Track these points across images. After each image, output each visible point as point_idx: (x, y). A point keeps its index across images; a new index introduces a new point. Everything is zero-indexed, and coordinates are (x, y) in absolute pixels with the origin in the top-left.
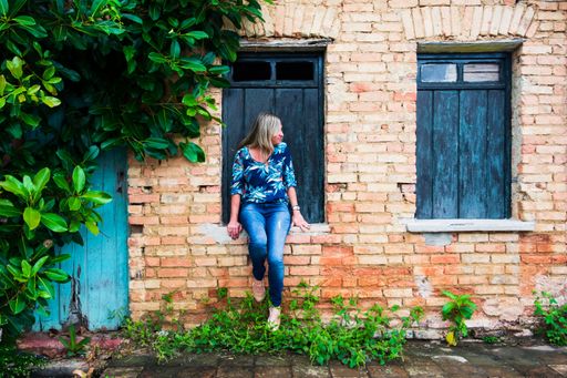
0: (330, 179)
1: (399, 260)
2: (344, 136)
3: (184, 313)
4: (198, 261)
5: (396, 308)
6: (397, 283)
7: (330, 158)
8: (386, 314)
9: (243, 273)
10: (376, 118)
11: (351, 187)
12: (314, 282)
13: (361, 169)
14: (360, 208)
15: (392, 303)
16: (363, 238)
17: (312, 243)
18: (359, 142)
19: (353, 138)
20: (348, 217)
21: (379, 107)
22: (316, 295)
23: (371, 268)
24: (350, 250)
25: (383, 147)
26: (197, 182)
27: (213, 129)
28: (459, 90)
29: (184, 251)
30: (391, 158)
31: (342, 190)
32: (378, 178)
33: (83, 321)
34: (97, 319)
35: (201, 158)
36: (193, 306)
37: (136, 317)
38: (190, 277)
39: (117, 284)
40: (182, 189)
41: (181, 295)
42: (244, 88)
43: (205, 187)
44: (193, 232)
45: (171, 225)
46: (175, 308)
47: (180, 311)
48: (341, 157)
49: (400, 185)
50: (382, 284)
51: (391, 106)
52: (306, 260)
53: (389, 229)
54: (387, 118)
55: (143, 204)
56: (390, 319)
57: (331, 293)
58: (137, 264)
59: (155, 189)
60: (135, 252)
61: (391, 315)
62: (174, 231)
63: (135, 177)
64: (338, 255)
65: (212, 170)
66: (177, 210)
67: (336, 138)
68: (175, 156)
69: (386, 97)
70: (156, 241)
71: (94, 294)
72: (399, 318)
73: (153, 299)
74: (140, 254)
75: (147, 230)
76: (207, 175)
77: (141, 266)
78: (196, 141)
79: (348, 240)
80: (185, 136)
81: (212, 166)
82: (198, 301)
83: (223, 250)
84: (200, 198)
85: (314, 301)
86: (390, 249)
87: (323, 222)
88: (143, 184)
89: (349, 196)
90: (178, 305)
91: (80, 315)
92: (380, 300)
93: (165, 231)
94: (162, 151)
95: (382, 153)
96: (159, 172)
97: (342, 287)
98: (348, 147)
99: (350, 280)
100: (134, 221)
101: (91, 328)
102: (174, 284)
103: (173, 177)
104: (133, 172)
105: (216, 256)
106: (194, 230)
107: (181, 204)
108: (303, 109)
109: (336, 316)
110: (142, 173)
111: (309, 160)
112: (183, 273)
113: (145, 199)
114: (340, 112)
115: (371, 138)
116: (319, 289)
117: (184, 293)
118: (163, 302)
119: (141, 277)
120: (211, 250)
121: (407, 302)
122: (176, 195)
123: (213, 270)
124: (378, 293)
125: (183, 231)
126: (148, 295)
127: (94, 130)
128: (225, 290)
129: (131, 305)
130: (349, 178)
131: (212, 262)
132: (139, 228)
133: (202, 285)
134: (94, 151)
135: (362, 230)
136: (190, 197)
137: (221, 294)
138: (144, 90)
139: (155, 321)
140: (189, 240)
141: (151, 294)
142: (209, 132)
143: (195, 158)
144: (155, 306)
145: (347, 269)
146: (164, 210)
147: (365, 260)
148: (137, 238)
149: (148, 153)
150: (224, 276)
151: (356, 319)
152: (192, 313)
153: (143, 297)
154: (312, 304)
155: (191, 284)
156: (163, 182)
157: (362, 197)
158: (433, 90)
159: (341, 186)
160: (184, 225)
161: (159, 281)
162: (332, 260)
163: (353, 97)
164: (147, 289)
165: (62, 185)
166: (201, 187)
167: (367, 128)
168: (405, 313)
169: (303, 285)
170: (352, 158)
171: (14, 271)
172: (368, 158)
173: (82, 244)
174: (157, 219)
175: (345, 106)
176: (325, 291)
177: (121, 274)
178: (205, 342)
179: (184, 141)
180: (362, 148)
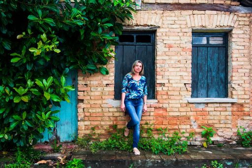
0: (158, 82)
1: (185, 114)
2: (163, 65)
3: (100, 135)
4: (105, 114)
5: (184, 133)
6: (184, 123)
7: (158, 73)
8: (180, 135)
9: (123, 119)
10: (176, 58)
11: (166, 85)
12: (152, 122)
13: (170, 78)
14: (170, 93)
15: (182, 131)
16: (170, 105)
17: (151, 107)
18: (169, 67)
19: (167, 66)
20: (165, 97)
21: (177, 54)
22: (152, 127)
23: (174, 117)
24: (165, 110)
25: (178, 69)
26: (105, 82)
27: (112, 62)
28: (208, 47)
29: (100, 110)
30: (182, 74)
31: (162, 86)
32: (177, 81)
33: (58, 138)
34: (63, 137)
35: (107, 73)
36: (103, 132)
37: (80, 136)
38: (102, 120)
39: (72, 123)
40: (100, 85)
41: (98, 128)
42: (123, 45)
43: (108, 84)
44: (103, 102)
45: (95, 100)
46: (96, 133)
47: (98, 134)
48: (162, 73)
49: (185, 84)
50: (178, 123)
51: (182, 53)
52: (148, 114)
53: (181, 101)
54: (180, 58)
55: (84, 91)
56: (181, 137)
57: (158, 127)
58: (81, 115)
59: (89, 85)
60: (80, 110)
61: (181, 136)
62: (96, 102)
63: (80, 80)
64: (161, 112)
65: (111, 78)
66: (97, 93)
67: (160, 65)
68: (97, 72)
69: (180, 49)
70: (89, 106)
71: (62, 127)
72: (184, 137)
73: (87, 129)
74: (82, 111)
75: (85, 102)
76: (109, 80)
77: (82, 116)
78: (105, 66)
79: (165, 106)
80: (101, 64)
81: (111, 76)
82: (105, 130)
83: (115, 110)
84: (106, 89)
85: (151, 130)
86: (182, 109)
87: (154, 99)
88: (84, 83)
89: (165, 88)
90: (97, 132)
91: (56, 136)
92: (177, 130)
93: (92, 102)
94: (92, 70)
95: (178, 72)
96: (91, 78)
97: (162, 124)
98: (165, 69)
99: (165, 122)
100: (80, 98)
101: (61, 141)
102: (96, 123)
103: (96, 80)
104: (80, 78)
105: (113, 112)
106: (104, 102)
107: (99, 91)
108: (147, 54)
109: (160, 136)
110: (84, 79)
111: (149, 74)
112: (99, 119)
113: (85, 89)
114: (162, 55)
115: (174, 66)
116: (153, 125)
117: (100, 127)
118: (91, 130)
119: (83, 120)
120: (111, 110)
121: (188, 130)
122: (97, 88)
123: (111, 118)
124: (176, 127)
125: (100, 102)
126: (85, 128)
127: (66, 62)
128: (116, 125)
129: (78, 131)
130: (165, 81)
131: (111, 114)
132: (82, 101)
133: (107, 123)
134: (67, 70)
135: (170, 102)
136: (102, 89)
137: (114, 127)
138: (86, 46)
139: (88, 138)
140: (102, 106)
141: (87, 127)
142: (110, 62)
143: (105, 73)
144: (88, 132)
145: (164, 117)
146: (92, 94)
147: (171, 114)
148: (81, 105)
149: (87, 71)
150: (116, 120)
151: (168, 137)
152: (103, 135)
153: (83, 128)
154: (150, 131)
155: (103, 123)
156: (92, 82)
157: (170, 89)
158: (197, 47)
159: (163, 85)
160: (100, 99)
161: (90, 122)
162: (158, 114)
163: (167, 49)
164: (85, 125)
165: (57, 83)
166: (107, 84)
167: (172, 62)
168: (187, 135)
169: (147, 124)
170: (167, 73)
171: (39, 117)
172: (172, 74)
173: (60, 107)
174: (89, 97)
175: (164, 53)
176: (156, 126)
177: (73, 120)
178: (110, 146)
179: (100, 66)
180: (171, 69)
